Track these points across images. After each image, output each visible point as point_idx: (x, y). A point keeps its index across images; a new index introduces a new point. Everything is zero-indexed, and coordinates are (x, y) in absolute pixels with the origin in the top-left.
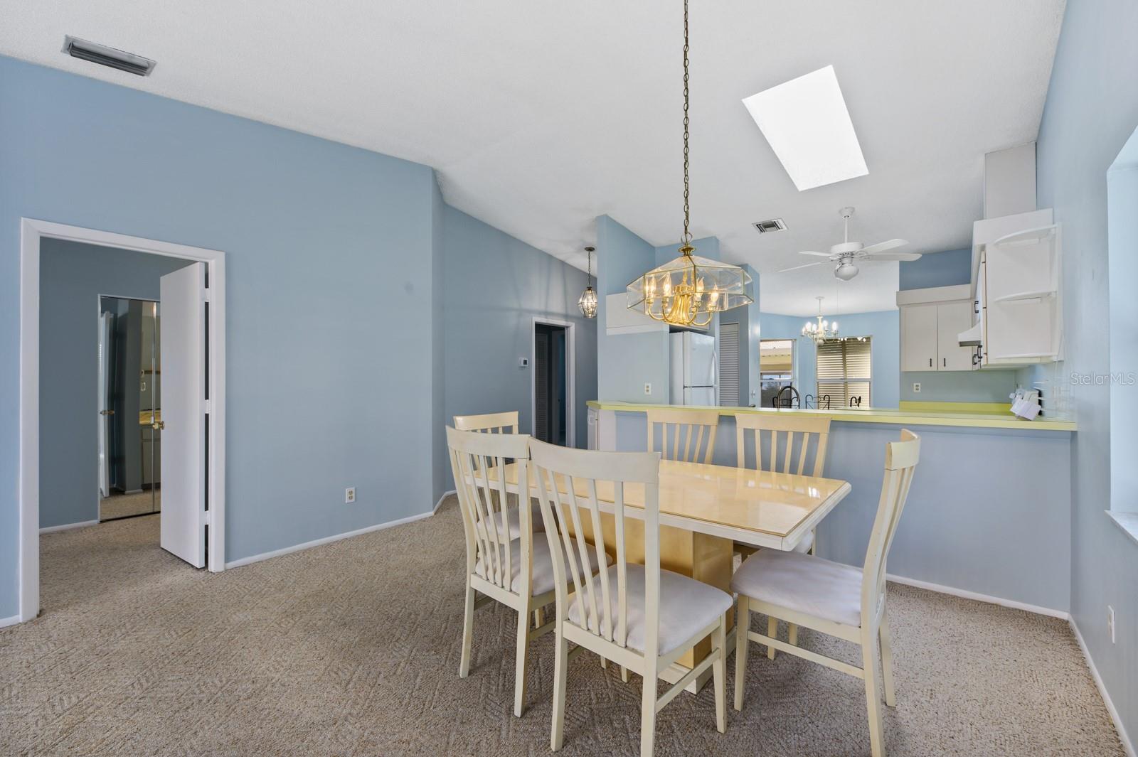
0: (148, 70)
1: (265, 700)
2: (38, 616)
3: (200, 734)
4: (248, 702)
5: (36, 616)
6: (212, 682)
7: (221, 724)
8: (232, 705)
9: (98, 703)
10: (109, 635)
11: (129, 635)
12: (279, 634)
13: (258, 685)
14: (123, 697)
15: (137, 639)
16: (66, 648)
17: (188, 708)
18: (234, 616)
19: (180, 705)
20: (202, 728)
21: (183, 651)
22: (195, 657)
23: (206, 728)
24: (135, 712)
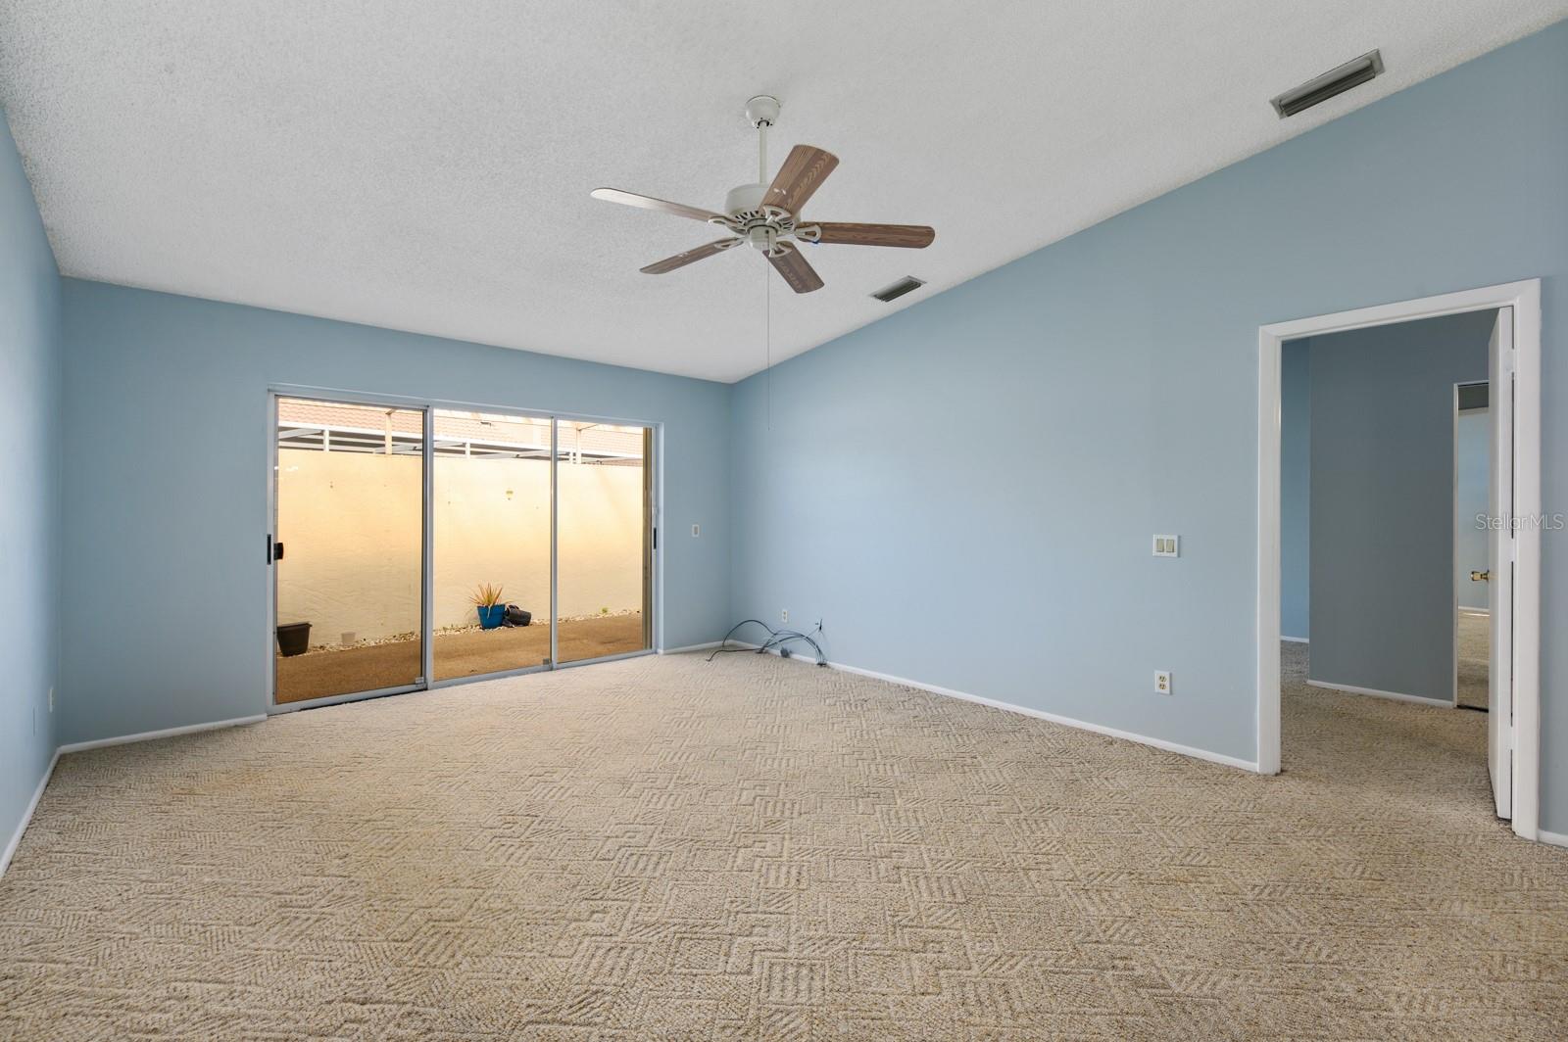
0: (1376, 66)
1: (1341, 1021)
2: (1277, 775)
3: (1238, 981)
4: (1324, 1003)
5: (1274, 773)
6: (1320, 949)
7: (1266, 993)
8: (1302, 989)
9: (1213, 878)
10: (1303, 827)
11: (1317, 840)
12: (1484, 972)
13: (1359, 999)
14: (1235, 890)
15: (1319, 849)
16: (1256, 816)
17: (1263, 949)
18: (1457, 903)
19: (1262, 940)
20: (1247, 978)
21: (1342, 894)
22: (1344, 909)
23: (1251, 982)
24: (1224, 911)
